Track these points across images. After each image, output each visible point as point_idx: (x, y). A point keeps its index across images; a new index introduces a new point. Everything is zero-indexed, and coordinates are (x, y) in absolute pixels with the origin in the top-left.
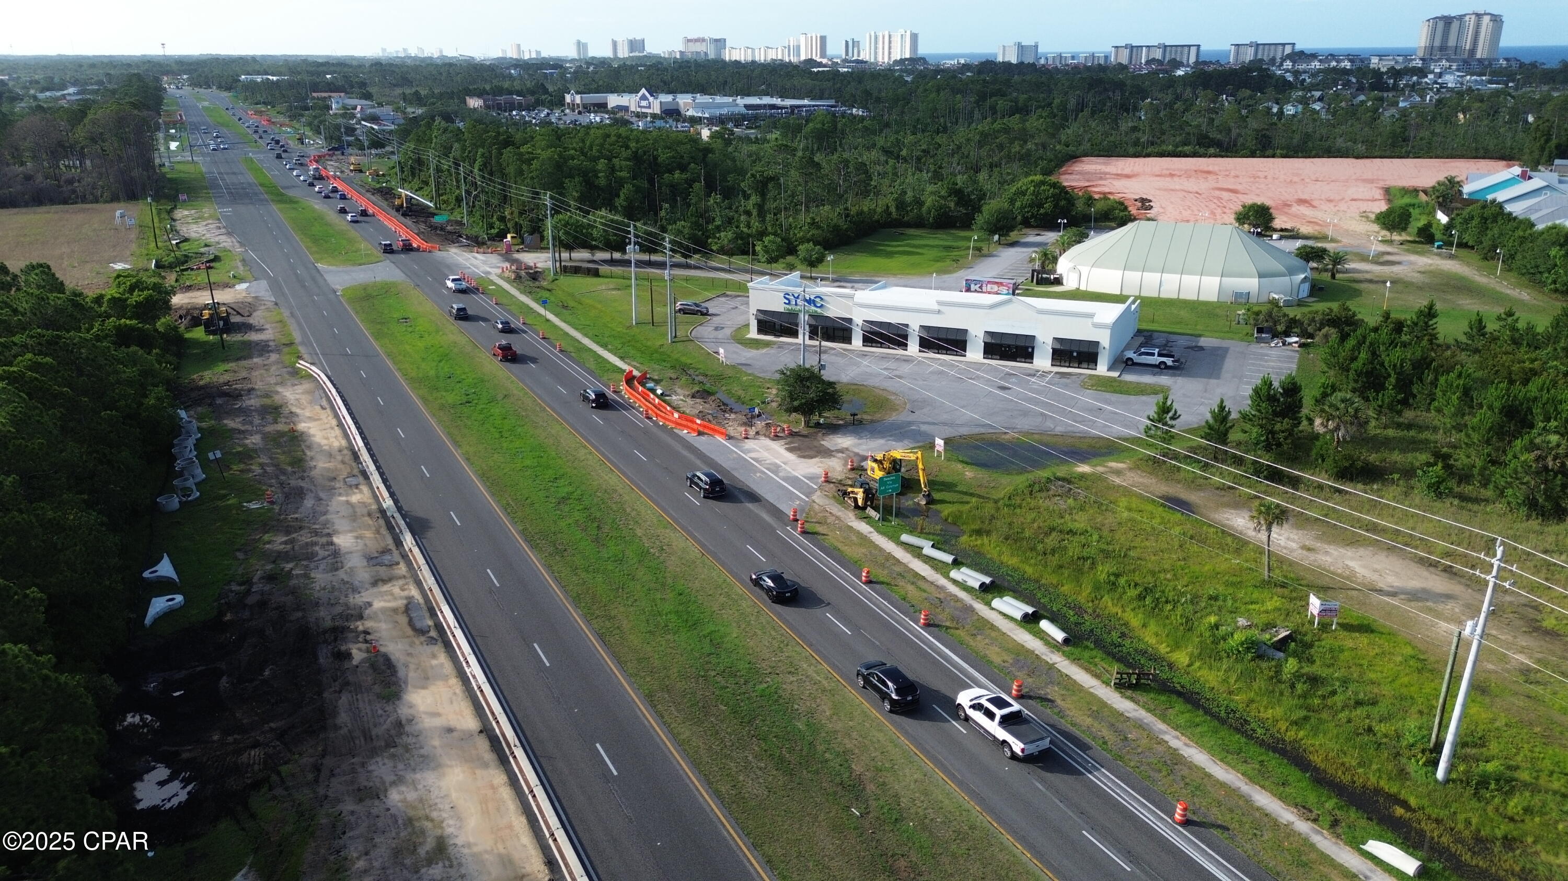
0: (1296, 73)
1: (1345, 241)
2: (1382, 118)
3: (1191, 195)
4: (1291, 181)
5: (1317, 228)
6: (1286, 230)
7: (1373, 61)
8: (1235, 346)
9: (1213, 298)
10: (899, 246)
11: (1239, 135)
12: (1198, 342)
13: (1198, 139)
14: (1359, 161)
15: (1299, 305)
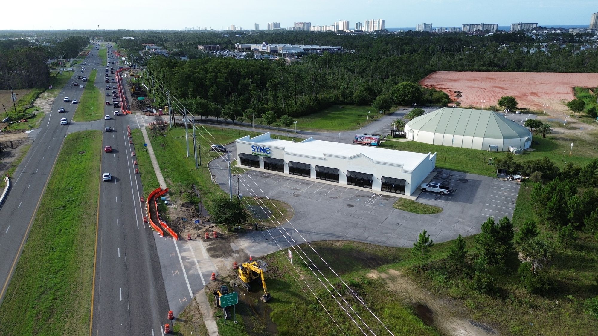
0: (537, 35)
1: (552, 115)
2: (572, 55)
3: (482, 90)
4: (529, 83)
5: (539, 108)
6: (523, 109)
7: (570, 30)
8: (485, 180)
9: (480, 148)
10: (339, 114)
11: (508, 62)
12: (465, 176)
13: (489, 64)
14: (561, 74)
15: (524, 153)
